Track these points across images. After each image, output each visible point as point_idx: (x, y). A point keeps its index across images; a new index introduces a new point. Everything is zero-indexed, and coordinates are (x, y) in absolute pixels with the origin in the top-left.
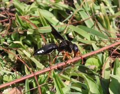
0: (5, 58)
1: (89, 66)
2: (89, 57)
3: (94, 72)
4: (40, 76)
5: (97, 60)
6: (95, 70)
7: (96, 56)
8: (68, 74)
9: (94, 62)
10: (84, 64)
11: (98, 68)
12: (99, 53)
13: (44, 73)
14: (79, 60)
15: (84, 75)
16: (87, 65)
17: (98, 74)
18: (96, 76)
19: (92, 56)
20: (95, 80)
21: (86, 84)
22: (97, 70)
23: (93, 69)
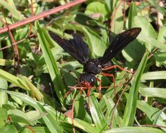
1: (92, 15)
3: (99, 24)
4: (17, 31)
5: (103, 5)
6: (100, 20)
8: (59, 28)
9: (99, 9)
10: (84, 12)
11: (105, 17)
13: (23, 26)
15: (84, 29)
16: (87, 13)
17: (104, 26)
18: (101, 30)
20: (101, 35)
21: (87, 42)
22: (104, 20)
23: (98, 19)
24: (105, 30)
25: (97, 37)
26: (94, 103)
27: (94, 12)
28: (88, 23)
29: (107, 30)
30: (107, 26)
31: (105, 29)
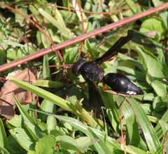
0: (9, 22)
1: (147, 33)
2: (146, 18)
3: (155, 43)
4: (66, 51)
5: (160, 22)
6: (156, 39)
7: (158, 16)
9: (155, 26)
10: (138, 29)
11: (162, 35)
12: (163, 11)
13: (73, 45)
14: (130, 23)
15: (138, 48)
16: (143, 30)
17: (161, 45)
18: (157, 49)
19: (151, 16)
20: (157, 55)
21: (141, 62)
22: (160, 39)
23: (153, 37)
24: (161, 50)
25: (152, 57)
26: (148, 128)
27: (150, 29)
28: (143, 41)
29: (163, 50)
30: (163, 44)
31: (162, 48)
